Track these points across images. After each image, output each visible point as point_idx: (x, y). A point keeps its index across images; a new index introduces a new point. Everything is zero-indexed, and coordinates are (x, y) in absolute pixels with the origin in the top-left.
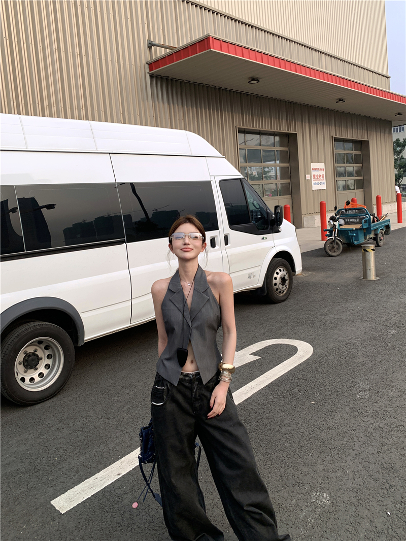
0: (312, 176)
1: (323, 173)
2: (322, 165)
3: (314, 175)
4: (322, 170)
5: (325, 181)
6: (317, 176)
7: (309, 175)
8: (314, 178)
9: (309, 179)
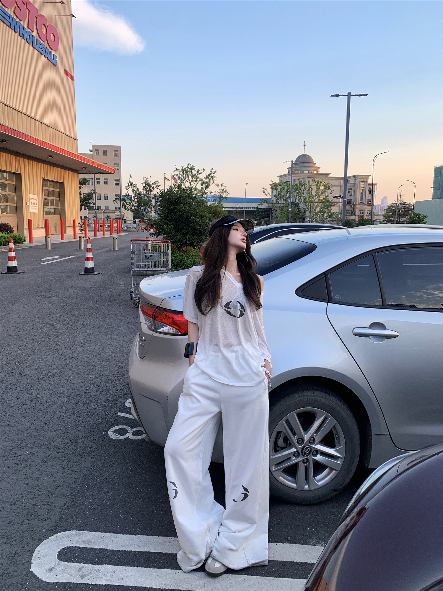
0: (30, 203)
1: (37, 202)
2: (35, 197)
3: (31, 203)
4: (36, 199)
5: (37, 207)
6: (33, 204)
7: (28, 202)
8: (31, 204)
9: (28, 205)
